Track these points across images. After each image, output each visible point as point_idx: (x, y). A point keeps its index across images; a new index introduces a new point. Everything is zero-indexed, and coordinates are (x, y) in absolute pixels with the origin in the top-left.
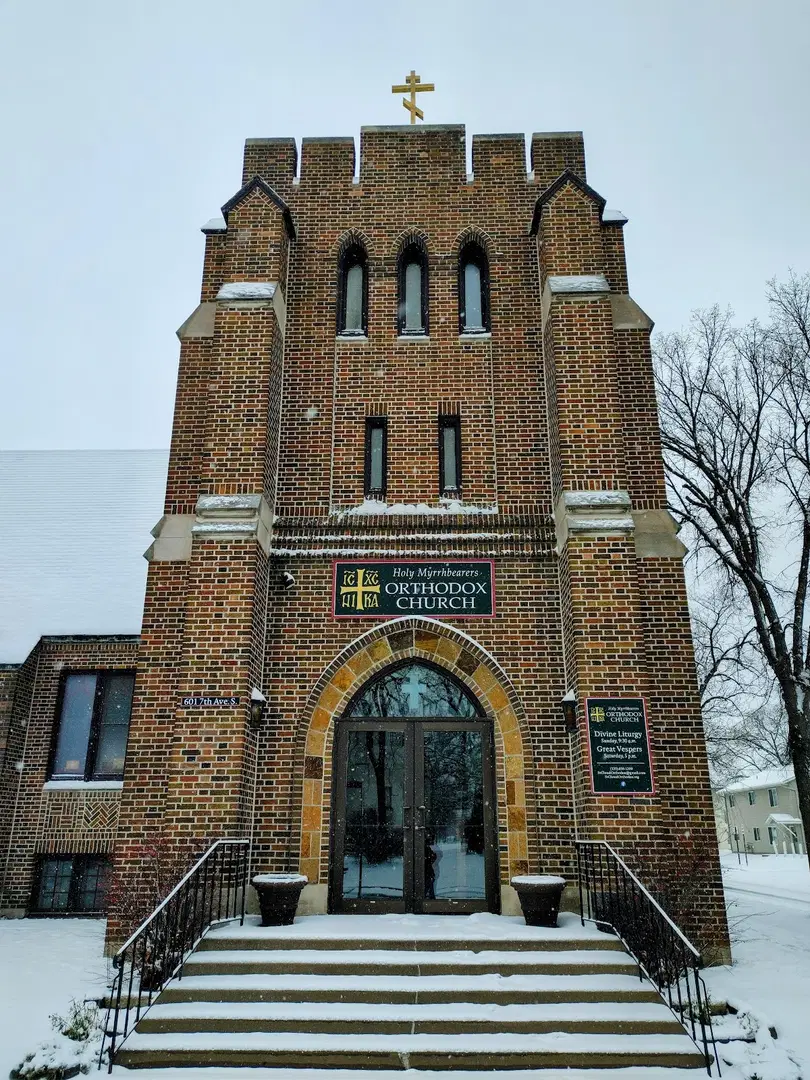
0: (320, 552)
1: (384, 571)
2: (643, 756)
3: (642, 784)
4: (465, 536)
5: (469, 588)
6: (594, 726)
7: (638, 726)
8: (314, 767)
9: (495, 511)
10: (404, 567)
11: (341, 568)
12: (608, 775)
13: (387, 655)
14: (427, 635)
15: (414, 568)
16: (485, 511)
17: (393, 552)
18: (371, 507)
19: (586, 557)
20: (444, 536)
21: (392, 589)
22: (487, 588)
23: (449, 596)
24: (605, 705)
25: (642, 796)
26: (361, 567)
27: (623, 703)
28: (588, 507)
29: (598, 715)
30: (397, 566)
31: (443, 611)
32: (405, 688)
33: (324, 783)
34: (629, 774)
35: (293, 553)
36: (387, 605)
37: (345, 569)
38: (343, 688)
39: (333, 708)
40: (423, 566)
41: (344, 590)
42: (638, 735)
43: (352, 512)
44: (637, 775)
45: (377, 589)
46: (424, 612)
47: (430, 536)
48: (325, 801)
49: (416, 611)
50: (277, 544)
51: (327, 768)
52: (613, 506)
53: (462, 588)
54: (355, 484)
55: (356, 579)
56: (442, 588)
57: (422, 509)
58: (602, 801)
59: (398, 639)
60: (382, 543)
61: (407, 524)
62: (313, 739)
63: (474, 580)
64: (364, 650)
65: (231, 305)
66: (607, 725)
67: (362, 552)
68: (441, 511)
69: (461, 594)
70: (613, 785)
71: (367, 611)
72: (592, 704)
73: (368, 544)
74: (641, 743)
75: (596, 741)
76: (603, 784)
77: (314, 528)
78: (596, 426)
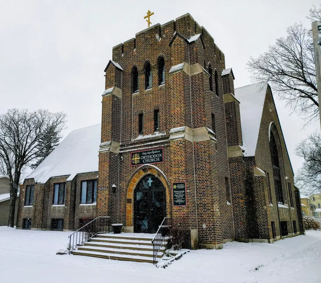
0: (128, 151)
1: (140, 154)
2: (184, 197)
3: (184, 204)
4: (157, 142)
5: (158, 156)
6: (174, 190)
7: (184, 189)
8: (129, 201)
9: (165, 133)
10: (144, 152)
11: (132, 154)
12: (176, 201)
13: (143, 174)
14: (150, 168)
15: (147, 152)
16: (163, 134)
17: (142, 149)
18: (140, 137)
19: (174, 146)
20: (153, 143)
21: (142, 158)
22: (162, 155)
23: (154, 158)
24: (176, 184)
25: (184, 206)
26: (136, 153)
27: (180, 184)
28: (174, 133)
29: (175, 187)
30: (143, 152)
31: (153, 162)
32: (148, 181)
33: (132, 204)
34: (182, 201)
35: (123, 152)
36: (141, 162)
37: (133, 154)
38: (135, 182)
39: (133, 187)
40: (148, 151)
41: (133, 159)
42: (183, 191)
43: (135, 139)
44: (183, 201)
45: (139, 158)
46: (149, 163)
47: (150, 143)
48: (132, 208)
49: (147, 163)
50: (121, 150)
51: (133, 201)
52: (180, 132)
53: (156, 156)
54: (137, 132)
55: (135, 156)
56: (152, 156)
57: (150, 136)
58: (175, 208)
59: (144, 170)
60: (140, 147)
61: (146, 141)
62: (129, 195)
63: (159, 153)
64: (137, 173)
65: (105, 96)
66: (177, 189)
67: (136, 149)
68: (154, 136)
69: (156, 157)
70: (178, 204)
71: (138, 164)
72: (174, 184)
73: (138, 147)
74: (184, 193)
75: (174, 193)
76: (176, 204)
77: (128, 145)
78: (179, 109)
